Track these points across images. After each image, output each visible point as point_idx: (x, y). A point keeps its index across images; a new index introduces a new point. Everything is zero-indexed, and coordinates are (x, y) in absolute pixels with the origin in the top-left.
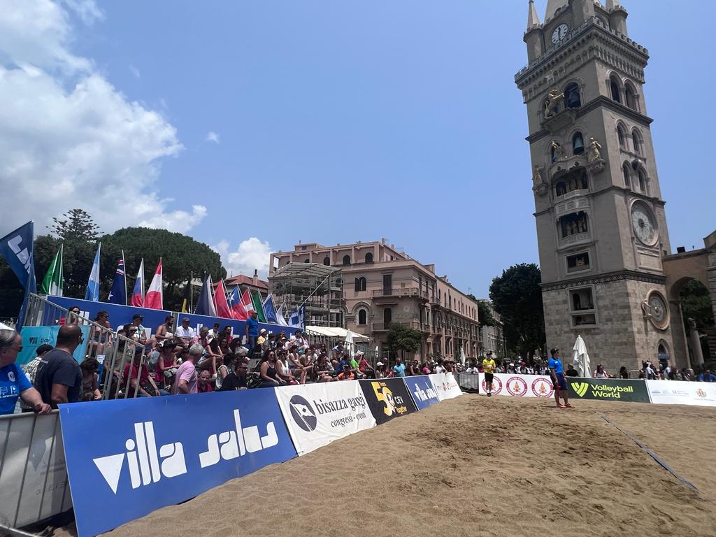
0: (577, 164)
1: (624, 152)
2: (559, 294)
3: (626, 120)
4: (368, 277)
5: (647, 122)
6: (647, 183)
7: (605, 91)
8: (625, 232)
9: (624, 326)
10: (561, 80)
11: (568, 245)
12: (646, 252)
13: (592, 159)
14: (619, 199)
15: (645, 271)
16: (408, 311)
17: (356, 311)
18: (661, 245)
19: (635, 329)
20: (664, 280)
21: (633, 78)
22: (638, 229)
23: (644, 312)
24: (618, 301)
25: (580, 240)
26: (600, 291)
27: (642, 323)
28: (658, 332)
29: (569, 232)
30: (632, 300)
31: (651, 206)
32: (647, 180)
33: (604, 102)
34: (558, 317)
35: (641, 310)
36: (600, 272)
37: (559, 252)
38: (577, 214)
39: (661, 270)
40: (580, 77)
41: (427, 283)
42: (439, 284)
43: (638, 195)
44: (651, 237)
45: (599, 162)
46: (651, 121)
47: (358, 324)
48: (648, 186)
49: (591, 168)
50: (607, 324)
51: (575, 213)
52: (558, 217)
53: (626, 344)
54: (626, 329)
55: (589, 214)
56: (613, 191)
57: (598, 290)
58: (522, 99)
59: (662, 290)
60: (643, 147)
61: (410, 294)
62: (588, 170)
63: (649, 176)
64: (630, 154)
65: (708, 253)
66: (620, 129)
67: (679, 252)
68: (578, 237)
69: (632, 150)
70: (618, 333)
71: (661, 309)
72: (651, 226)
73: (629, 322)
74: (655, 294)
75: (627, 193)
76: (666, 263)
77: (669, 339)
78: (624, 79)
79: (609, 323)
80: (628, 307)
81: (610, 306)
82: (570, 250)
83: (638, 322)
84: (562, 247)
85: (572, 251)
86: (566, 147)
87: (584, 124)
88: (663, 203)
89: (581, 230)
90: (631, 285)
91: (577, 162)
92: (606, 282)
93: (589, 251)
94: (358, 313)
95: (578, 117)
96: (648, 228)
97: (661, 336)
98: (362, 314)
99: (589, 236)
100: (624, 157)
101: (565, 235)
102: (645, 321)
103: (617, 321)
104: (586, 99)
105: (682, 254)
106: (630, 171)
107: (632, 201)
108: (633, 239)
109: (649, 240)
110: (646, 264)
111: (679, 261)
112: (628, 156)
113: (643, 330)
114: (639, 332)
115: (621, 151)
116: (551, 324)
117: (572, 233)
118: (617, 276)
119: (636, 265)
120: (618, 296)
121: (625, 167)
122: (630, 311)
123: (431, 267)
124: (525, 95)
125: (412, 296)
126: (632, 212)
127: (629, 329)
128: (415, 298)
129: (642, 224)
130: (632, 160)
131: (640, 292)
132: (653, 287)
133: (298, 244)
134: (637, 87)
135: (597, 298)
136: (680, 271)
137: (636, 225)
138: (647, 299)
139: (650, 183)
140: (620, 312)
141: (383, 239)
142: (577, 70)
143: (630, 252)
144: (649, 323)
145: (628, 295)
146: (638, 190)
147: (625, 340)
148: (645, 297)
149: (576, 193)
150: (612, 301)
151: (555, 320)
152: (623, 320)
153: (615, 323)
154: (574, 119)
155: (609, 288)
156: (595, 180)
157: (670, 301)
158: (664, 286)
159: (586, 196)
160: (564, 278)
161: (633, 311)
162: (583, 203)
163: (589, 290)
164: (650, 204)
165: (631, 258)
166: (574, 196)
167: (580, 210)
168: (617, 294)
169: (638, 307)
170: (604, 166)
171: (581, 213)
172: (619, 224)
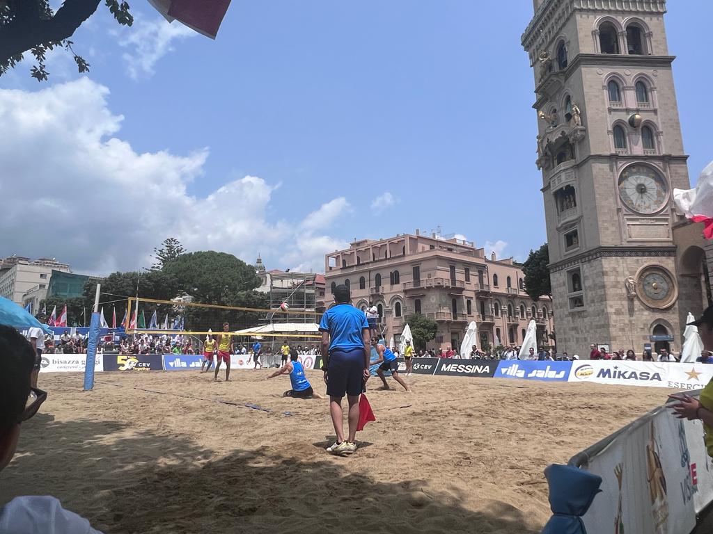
0: (563, 133)
1: (615, 110)
2: (561, 275)
3: (624, 71)
4: (401, 270)
5: (666, 62)
6: (657, 139)
7: (589, 46)
8: (606, 204)
9: (602, 307)
10: (554, 38)
11: (563, 222)
12: (644, 222)
13: (573, 126)
14: (599, 167)
15: (634, 245)
16: (433, 302)
17: (392, 304)
18: (672, 210)
19: (611, 310)
20: (675, 251)
21: (643, 13)
22: (634, 197)
23: (629, 292)
24: (598, 281)
25: (570, 216)
26: (587, 271)
27: (625, 303)
28: (653, 311)
29: (565, 207)
30: (609, 280)
32: (659, 134)
33: (583, 60)
34: (561, 300)
35: (624, 291)
36: (585, 250)
37: (557, 229)
38: (564, 189)
39: (671, 239)
40: (565, 34)
41: (467, 270)
42: (492, 269)
43: (635, 157)
44: (658, 202)
45: (576, 131)
46: (673, 58)
47: (395, 316)
48: (659, 142)
49: (572, 137)
50: (591, 306)
51: (562, 188)
52: (553, 192)
53: (603, 326)
54: (603, 311)
55: (575, 188)
56: (591, 161)
57: (586, 270)
58: (529, 62)
59: (669, 263)
60: (655, 95)
61: (434, 284)
62: (571, 139)
63: (661, 130)
64: (628, 110)
66: (613, 84)
69: (632, 104)
70: (598, 315)
71: (664, 285)
72: (660, 189)
73: (604, 303)
74: (653, 269)
75: (613, 158)
76: (678, 231)
77: (672, 316)
78: (623, 21)
79: (593, 305)
80: (604, 287)
81: (593, 286)
83: (619, 302)
84: (559, 225)
85: (566, 228)
86: (560, 113)
87: (571, 86)
88: (684, 159)
89: (572, 204)
90: (608, 263)
91: (563, 132)
92: (589, 261)
93: (577, 227)
94: (394, 305)
95: (566, 79)
96: (654, 193)
97: (659, 316)
98: (398, 307)
99: (577, 211)
100: (614, 118)
101: (562, 210)
102: (631, 301)
103: (597, 302)
104: (570, 58)
106: (627, 130)
107: (623, 165)
108: (619, 210)
109: (653, 207)
110: (642, 236)
111: (686, 227)
112: (624, 113)
113: (625, 310)
115: (610, 110)
116: (557, 308)
117: (568, 208)
118: (596, 254)
119: (621, 238)
120: (598, 275)
121: (617, 127)
122: (605, 291)
123: (480, 251)
124: (531, 57)
125: (436, 287)
126: (622, 179)
127: (606, 311)
128: (439, 288)
129: (642, 189)
131: (622, 270)
132: (649, 261)
133: (353, 242)
134: (652, 22)
135: (584, 280)
136: (690, 238)
137: (631, 192)
138: (636, 277)
139: (661, 138)
140: (599, 292)
141: (417, 231)
142: (564, 25)
143: (613, 225)
145: (604, 274)
146: (638, 150)
147: (603, 323)
148: (633, 273)
149: (563, 166)
150: (594, 281)
151: (559, 303)
152: (601, 301)
153: (596, 304)
154: (563, 82)
155: (591, 267)
156: (580, 150)
157: (683, 276)
158: (672, 258)
159: (571, 167)
160: (564, 258)
161: (611, 291)
162: (569, 176)
163: (578, 270)
164: (658, 165)
165: (613, 232)
166: (563, 168)
167: (567, 184)
168: (596, 274)
169: (619, 286)
170: (583, 133)
171: (568, 186)
172: (597, 196)
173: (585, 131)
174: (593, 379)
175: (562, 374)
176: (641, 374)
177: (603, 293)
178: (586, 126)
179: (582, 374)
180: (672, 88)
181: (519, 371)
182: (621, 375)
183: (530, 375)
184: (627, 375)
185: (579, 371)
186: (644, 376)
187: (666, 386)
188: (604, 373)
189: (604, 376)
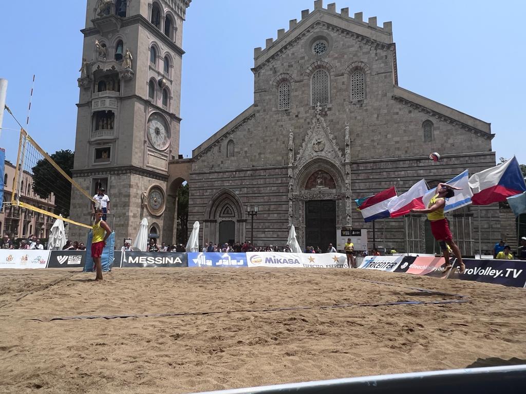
0: (113, 67)
1: (153, 69)
2: (85, 181)
3: (161, 44)
5: (180, 52)
6: (170, 101)
7: (146, 13)
8: (139, 135)
9: (124, 211)
11: (97, 138)
12: (156, 155)
13: (124, 66)
14: (139, 106)
15: (150, 169)
18: (171, 151)
19: (131, 214)
20: (167, 178)
21: (175, 12)
22: (153, 135)
23: (142, 202)
24: (124, 191)
25: (106, 135)
26: (114, 181)
27: (139, 209)
28: (153, 217)
29: (100, 127)
30: (133, 191)
31: (168, 119)
32: (171, 98)
33: (141, 21)
34: (81, 201)
35: (140, 201)
36: (115, 165)
37: (90, 143)
38: (106, 112)
39: (167, 170)
43: (158, 108)
44: (164, 144)
45: (128, 72)
46: (184, 53)
48: (170, 103)
49: (123, 75)
50: (113, 209)
51: (105, 111)
52: (93, 111)
53: (123, 225)
54: (125, 214)
55: (116, 114)
56: (135, 99)
57: (113, 180)
60: (172, 71)
62: (120, 76)
63: (172, 96)
64: (159, 73)
65: (192, 161)
66: (154, 50)
67: (179, 158)
68: (105, 133)
69: (162, 70)
70: (119, 217)
71: (159, 200)
72: (166, 135)
73: (127, 208)
74: (156, 188)
75: (147, 103)
76: (171, 165)
77: (160, 223)
78: (166, 10)
79: (115, 208)
80: (129, 196)
81: (118, 194)
82: (98, 143)
83: (136, 209)
84: (92, 140)
85: (99, 144)
86: (110, 50)
87: (125, 33)
88: (179, 120)
89: (109, 127)
90: (135, 179)
92: (118, 174)
93: (111, 146)
95: (122, 26)
96: (163, 136)
97: (155, 221)
99: (113, 133)
100: (151, 74)
101: (97, 129)
102: (142, 208)
103: (120, 207)
104: (130, 13)
105: (180, 160)
106: (156, 87)
107: (151, 111)
108: (145, 142)
109: (161, 146)
110: (154, 164)
111: (178, 165)
112: (157, 74)
113: (139, 215)
114: (134, 216)
115: (150, 68)
116: (75, 207)
117: (103, 128)
118: (126, 170)
119: (144, 162)
120: (124, 186)
121: (152, 82)
122: (129, 199)
126: (149, 120)
127: (127, 214)
129: (157, 132)
130: (158, 78)
131: (141, 186)
132: (155, 182)
134: (178, 21)
135: (110, 188)
136: (179, 172)
137: (152, 131)
138: (147, 191)
139: (172, 101)
140: (123, 199)
143: (140, 152)
144: (145, 210)
145: (130, 186)
146: (160, 104)
147: (123, 223)
148: (146, 189)
149: (107, 93)
150: (120, 190)
151: (78, 204)
152: (124, 206)
153: (119, 208)
154: (119, 27)
155: (120, 179)
156: (125, 87)
157: (169, 195)
158: (166, 183)
159: (116, 98)
160: (91, 167)
161: (133, 200)
162: (113, 103)
163: (106, 180)
164: (168, 118)
165: (140, 157)
166: (107, 95)
167: (110, 109)
168: (123, 185)
169: (138, 197)
170: (132, 76)
171: (110, 112)
172: (134, 127)
173: (134, 74)
174: (263, 264)
175: (242, 262)
176: (289, 260)
177: (127, 201)
178: (135, 71)
179: (256, 262)
180: (180, 71)
181: (207, 261)
182: (279, 261)
183: (217, 264)
184: (282, 261)
185: (252, 259)
186: (291, 261)
187: (303, 266)
188: (269, 260)
189: (269, 262)
